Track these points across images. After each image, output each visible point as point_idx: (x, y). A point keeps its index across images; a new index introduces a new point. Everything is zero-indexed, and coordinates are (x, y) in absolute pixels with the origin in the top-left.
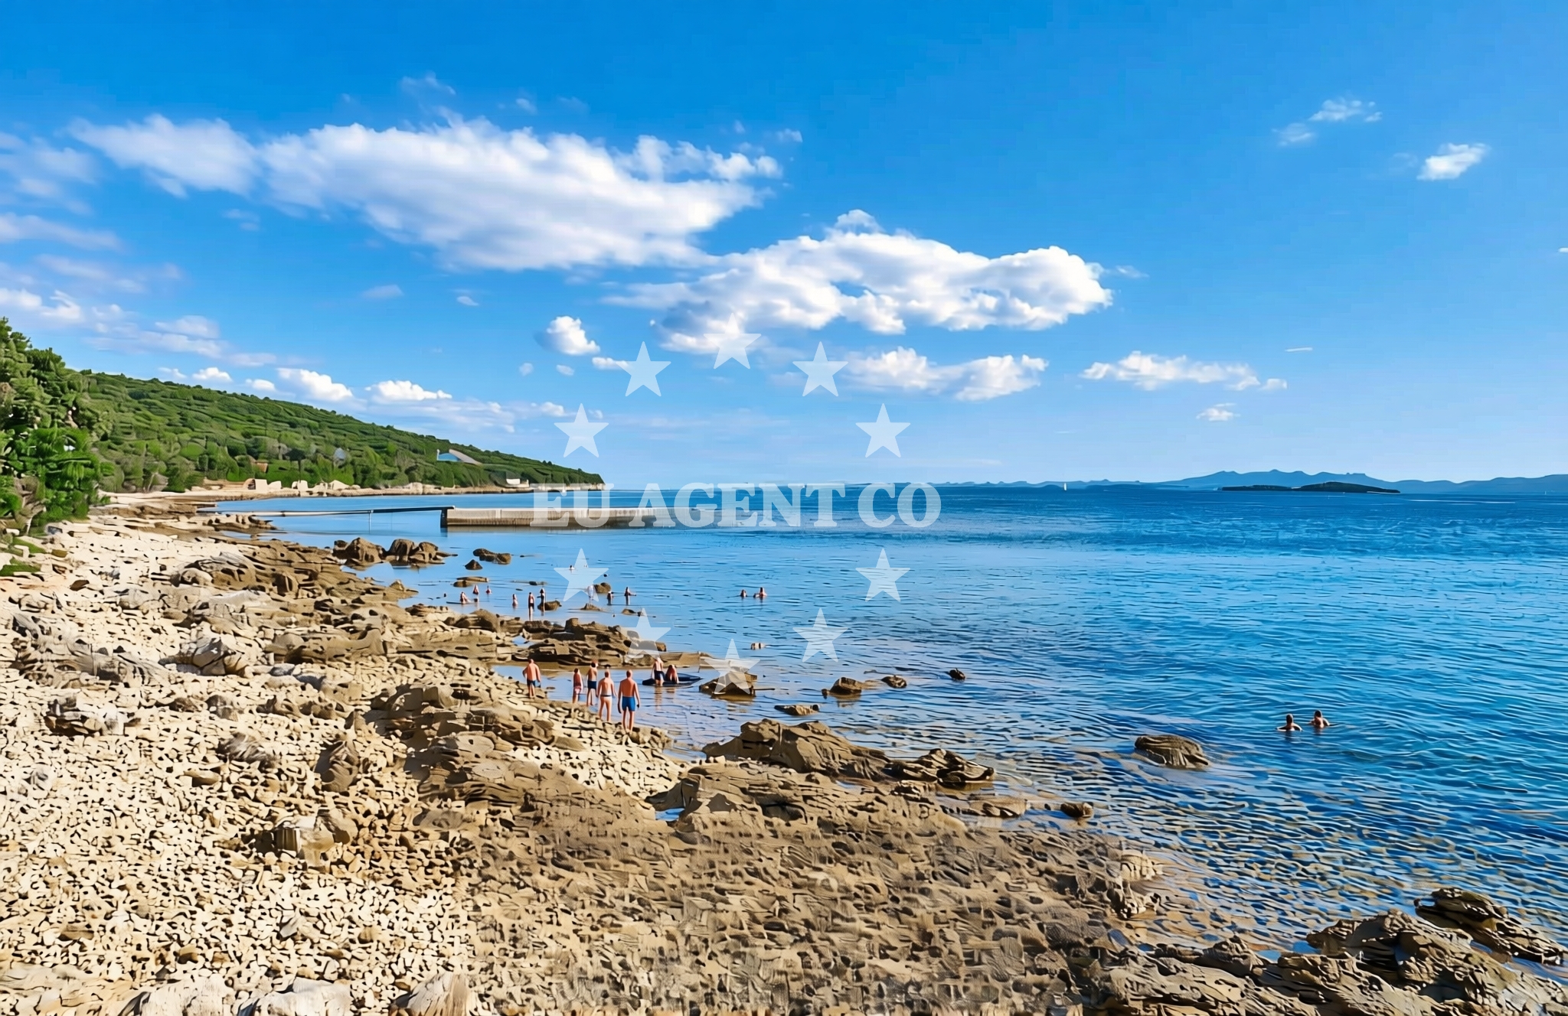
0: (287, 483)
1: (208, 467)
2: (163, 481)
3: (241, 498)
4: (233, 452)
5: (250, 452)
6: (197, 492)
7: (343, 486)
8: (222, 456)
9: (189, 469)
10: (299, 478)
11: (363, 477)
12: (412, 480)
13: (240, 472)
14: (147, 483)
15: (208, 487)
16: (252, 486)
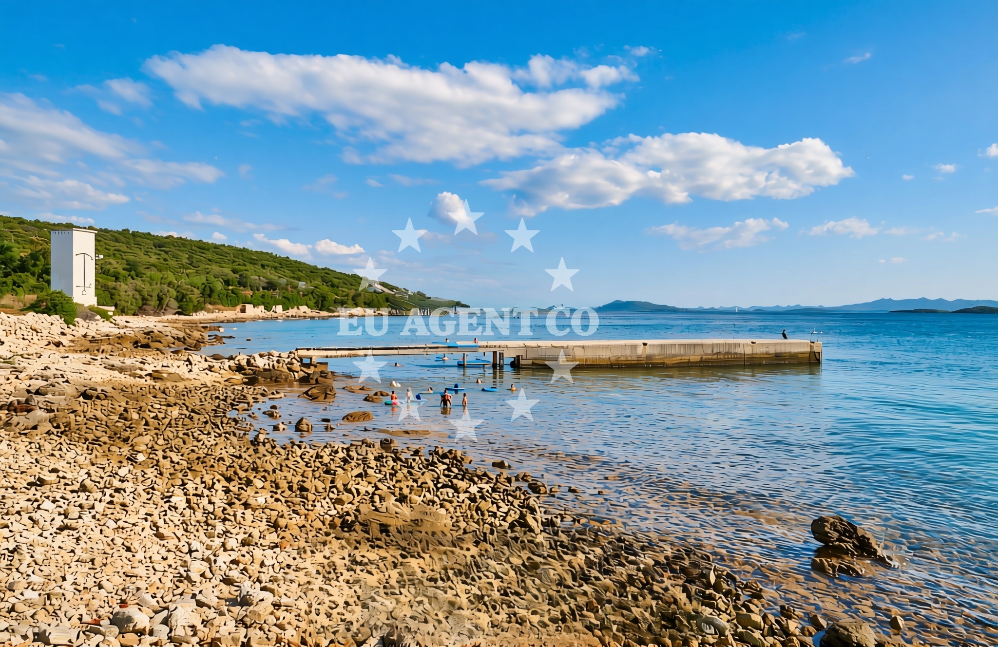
0: (268, 308)
1: (209, 296)
2: (174, 304)
3: (235, 321)
4: (227, 283)
5: (240, 284)
6: (200, 316)
7: (308, 310)
8: (219, 286)
9: (196, 295)
10: (276, 304)
11: (322, 303)
12: (356, 305)
13: (232, 300)
14: (160, 308)
15: (208, 311)
16: (243, 311)
